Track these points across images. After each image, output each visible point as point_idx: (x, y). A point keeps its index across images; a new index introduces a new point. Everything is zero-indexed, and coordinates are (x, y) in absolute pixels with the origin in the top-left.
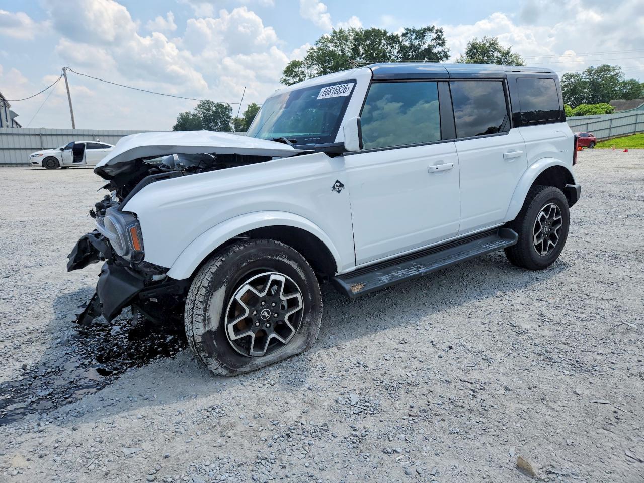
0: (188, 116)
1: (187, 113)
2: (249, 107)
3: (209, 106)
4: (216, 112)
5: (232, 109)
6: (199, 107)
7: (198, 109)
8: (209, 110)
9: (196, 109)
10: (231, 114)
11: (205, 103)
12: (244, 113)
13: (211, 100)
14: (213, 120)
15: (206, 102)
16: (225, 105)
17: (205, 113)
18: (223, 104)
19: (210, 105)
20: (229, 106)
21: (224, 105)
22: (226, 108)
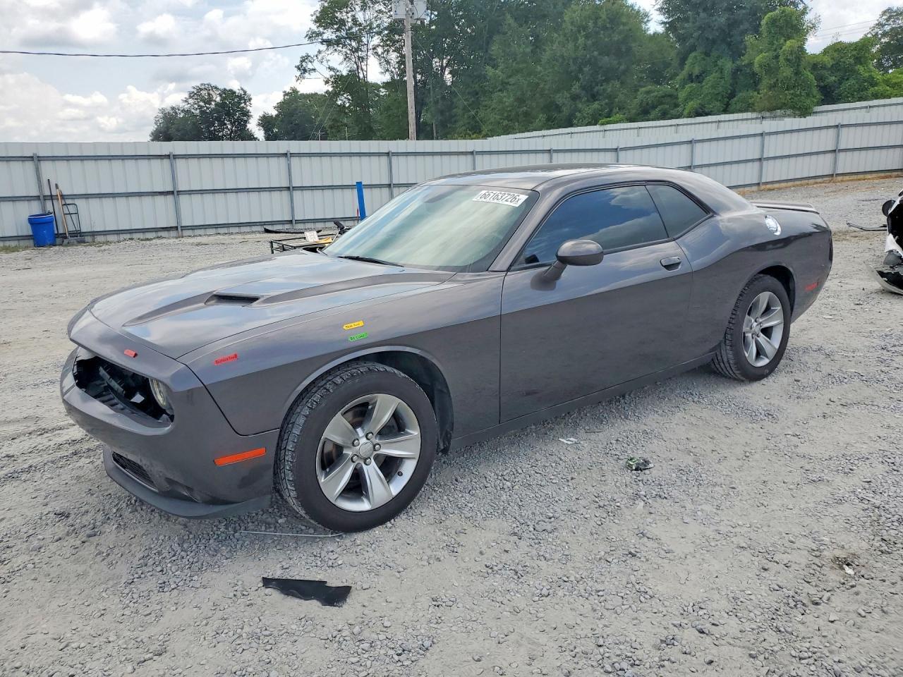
0: (176, 113)
1: (173, 108)
2: (286, 94)
3: (209, 94)
4: (221, 105)
5: (250, 100)
6: (190, 97)
7: (191, 101)
8: (209, 101)
9: (186, 101)
10: (249, 108)
11: (201, 89)
12: (275, 105)
13: (213, 84)
14: (218, 119)
15: (203, 87)
16: (238, 92)
17: (202, 107)
18: (234, 90)
19: (211, 92)
20: (245, 92)
21: (235, 93)
22: (240, 97)
